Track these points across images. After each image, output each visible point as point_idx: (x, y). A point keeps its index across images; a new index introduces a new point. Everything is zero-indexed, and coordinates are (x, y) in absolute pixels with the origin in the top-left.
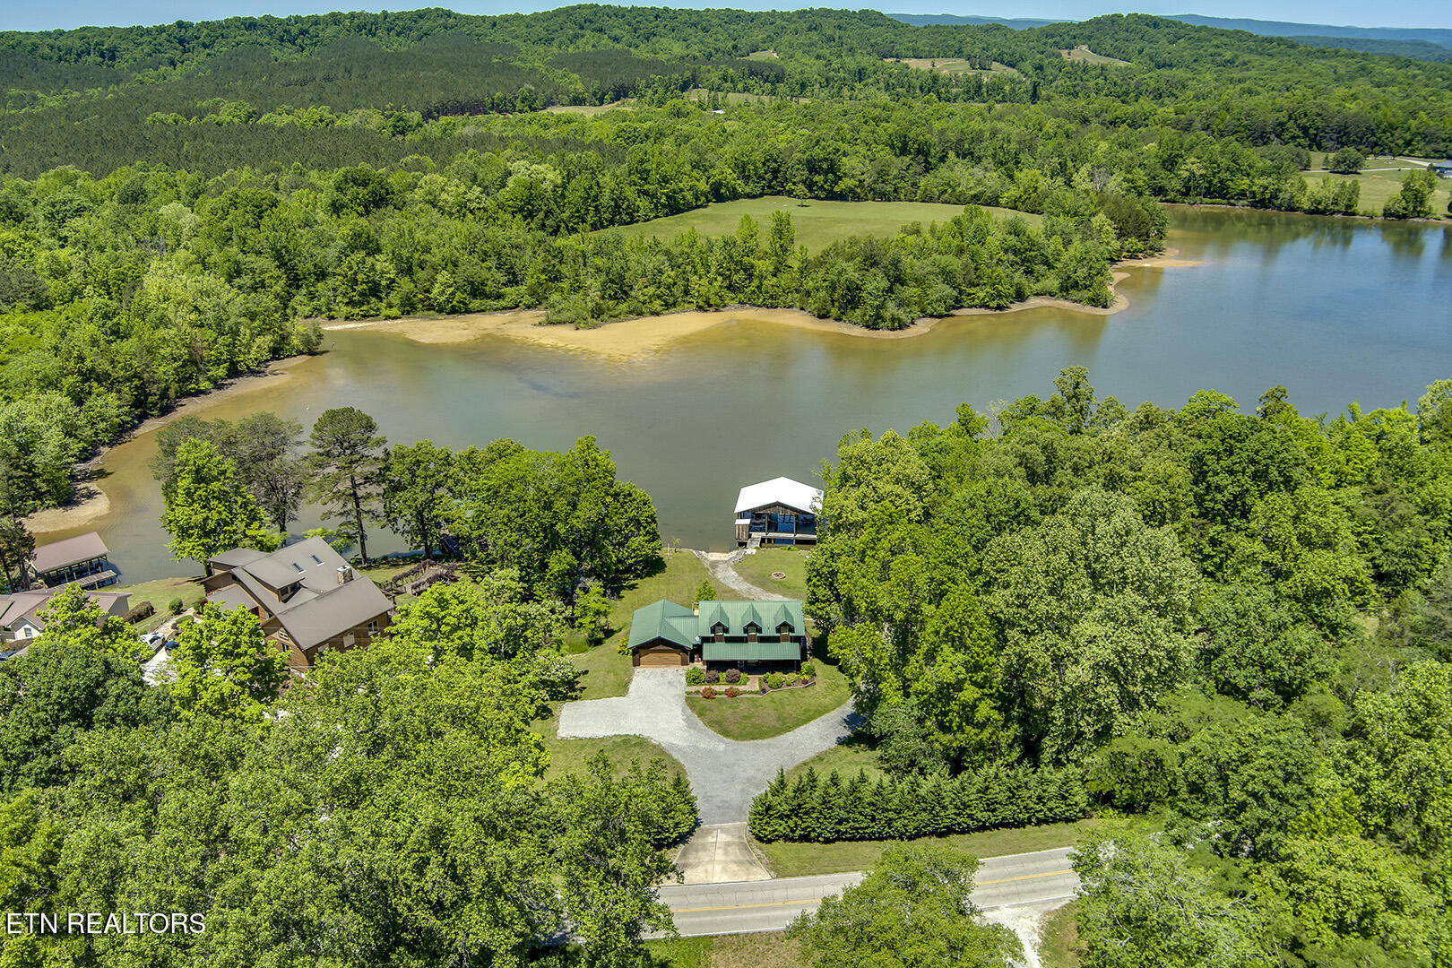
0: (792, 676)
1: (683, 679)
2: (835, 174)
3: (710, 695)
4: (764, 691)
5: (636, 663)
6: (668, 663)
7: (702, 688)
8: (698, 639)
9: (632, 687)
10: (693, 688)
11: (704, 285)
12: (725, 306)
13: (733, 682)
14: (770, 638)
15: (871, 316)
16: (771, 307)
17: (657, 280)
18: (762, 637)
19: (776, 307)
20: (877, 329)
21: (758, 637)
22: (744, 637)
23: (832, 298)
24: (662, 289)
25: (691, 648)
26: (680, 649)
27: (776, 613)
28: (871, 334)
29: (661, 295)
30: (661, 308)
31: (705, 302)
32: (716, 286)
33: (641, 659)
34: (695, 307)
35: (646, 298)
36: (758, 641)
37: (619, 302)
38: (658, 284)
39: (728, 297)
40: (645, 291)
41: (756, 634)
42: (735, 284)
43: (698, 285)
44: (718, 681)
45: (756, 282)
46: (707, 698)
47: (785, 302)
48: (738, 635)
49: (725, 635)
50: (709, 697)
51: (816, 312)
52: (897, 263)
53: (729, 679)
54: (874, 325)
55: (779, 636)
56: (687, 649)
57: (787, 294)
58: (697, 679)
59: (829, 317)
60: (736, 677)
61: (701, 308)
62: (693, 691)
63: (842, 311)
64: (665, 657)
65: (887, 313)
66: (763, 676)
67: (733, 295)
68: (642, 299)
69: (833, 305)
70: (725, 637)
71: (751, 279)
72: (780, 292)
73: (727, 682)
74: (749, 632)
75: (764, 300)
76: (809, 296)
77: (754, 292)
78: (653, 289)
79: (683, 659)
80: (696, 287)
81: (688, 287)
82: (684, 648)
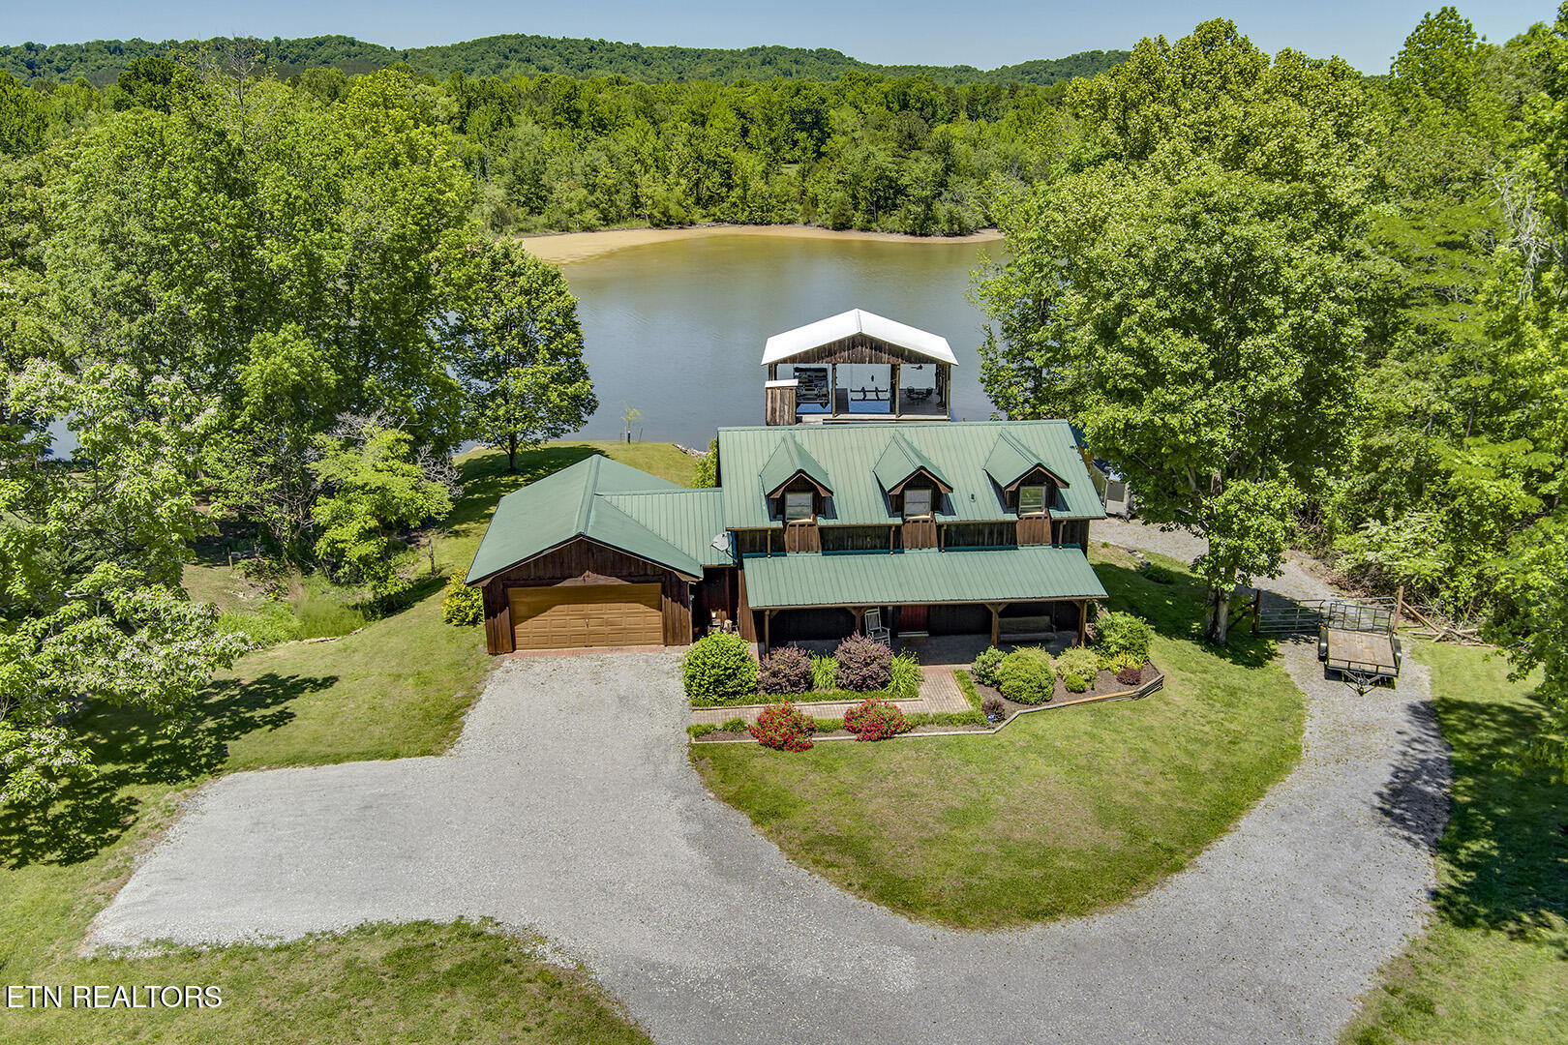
0: (1080, 660)
1: (677, 686)
2: (821, 130)
3: (791, 737)
4: (995, 712)
5: (501, 643)
6: (619, 638)
7: (751, 713)
8: (723, 543)
9: (475, 721)
10: (719, 716)
11: (660, 191)
12: (692, 223)
13: (867, 687)
14: (981, 533)
15: (916, 219)
16: (761, 224)
17: (591, 182)
18: (953, 529)
19: (769, 223)
20: (926, 235)
21: (939, 527)
22: (890, 527)
23: (854, 197)
24: (598, 194)
25: (698, 578)
26: (659, 584)
27: (987, 454)
28: (919, 240)
29: (597, 202)
30: (597, 223)
31: (663, 213)
32: (678, 191)
33: (520, 629)
34: (649, 224)
35: (574, 204)
36: (939, 546)
37: (532, 211)
38: (592, 188)
39: (697, 213)
40: (572, 195)
41: (933, 516)
42: (705, 194)
43: (652, 188)
44: (810, 686)
45: (737, 192)
46: (779, 748)
47: (781, 216)
48: (868, 522)
49: (822, 522)
50: (786, 742)
51: (830, 223)
52: (948, 148)
53: (852, 677)
54: (921, 229)
55: (1014, 523)
56: (684, 578)
57: (784, 203)
58: (729, 677)
59: (850, 228)
60: (875, 666)
61: (657, 226)
62: (719, 726)
63: (870, 217)
64: (605, 616)
65: (941, 209)
66: (975, 664)
67: (704, 212)
68: (567, 206)
69: (856, 208)
70: (822, 530)
71: (730, 187)
72: (774, 202)
73: (843, 687)
74: (908, 509)
75: (751, 213)
76: (817, 205)
77: (734, 205)
78: (585, 192)
79: (670, 622)
80: (649, 192)
81: (637, 197)
82: (674, 579)
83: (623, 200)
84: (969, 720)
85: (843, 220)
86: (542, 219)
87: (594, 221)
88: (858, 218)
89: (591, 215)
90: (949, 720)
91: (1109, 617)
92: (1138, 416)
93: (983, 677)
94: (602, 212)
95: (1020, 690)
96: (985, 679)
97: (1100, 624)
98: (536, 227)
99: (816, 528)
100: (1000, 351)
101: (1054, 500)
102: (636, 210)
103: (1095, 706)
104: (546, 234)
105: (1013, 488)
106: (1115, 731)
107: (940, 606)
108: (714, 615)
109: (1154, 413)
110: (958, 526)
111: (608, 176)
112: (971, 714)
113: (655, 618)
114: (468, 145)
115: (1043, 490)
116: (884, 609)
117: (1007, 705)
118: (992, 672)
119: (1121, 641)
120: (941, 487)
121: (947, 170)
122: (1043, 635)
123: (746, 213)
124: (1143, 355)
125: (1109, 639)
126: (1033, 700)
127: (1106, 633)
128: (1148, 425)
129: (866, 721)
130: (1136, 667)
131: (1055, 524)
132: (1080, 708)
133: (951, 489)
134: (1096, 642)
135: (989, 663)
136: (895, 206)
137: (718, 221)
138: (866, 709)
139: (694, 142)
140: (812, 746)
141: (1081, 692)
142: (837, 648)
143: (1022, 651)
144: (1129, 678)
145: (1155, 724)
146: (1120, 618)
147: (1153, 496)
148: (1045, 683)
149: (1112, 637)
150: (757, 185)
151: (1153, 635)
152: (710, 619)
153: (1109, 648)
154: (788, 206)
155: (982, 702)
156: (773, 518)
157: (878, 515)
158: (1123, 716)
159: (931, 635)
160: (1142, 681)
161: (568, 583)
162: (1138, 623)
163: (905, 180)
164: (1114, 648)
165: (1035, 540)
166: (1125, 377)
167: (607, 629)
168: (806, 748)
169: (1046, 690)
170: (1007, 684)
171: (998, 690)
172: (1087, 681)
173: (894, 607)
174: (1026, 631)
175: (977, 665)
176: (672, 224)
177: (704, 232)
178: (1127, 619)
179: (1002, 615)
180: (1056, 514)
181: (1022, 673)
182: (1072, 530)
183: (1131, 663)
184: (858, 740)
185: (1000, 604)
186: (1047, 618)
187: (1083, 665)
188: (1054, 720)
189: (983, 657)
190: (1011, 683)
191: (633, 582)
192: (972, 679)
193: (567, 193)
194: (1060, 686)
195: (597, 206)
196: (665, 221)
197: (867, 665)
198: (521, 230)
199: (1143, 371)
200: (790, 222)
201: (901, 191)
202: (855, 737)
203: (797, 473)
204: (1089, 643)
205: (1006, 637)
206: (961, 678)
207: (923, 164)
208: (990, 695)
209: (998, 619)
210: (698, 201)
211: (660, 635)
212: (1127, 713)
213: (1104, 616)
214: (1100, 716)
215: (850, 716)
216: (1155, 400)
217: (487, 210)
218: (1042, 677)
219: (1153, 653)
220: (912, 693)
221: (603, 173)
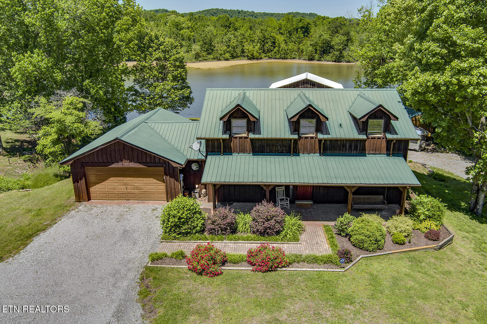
0: (401, 223)
4: (346, 256)
5: (82, 196)
7: (190, 247)
8: (197, 146)
10: (172, 247)
11: (251, 48)
12: (261, 58)
13: (268, 233)
14: (344, 146)
15: (336, 56)
16: (284, 59)
17: (228, 44)
18: (328, 143)
19: (287, 59)
20: (340, 62)
21: (320, 141)
22: (291, 140)
23: (316, 50)
24: (230, 48)
25: (182, 165)
26: (163, 168)
27: (351, 104)
28: (337, 63)
29: (230, 51)
30: (230, 58)
31: (251, 55)
32: (257, 48)
33: (92, 189)
34: (247, 59)
35: (222, 51)
36: (320, 153)
37: (209, 54)
38: (228, 46)
39: (263, 55)
40: (221, 48)
41: (317, 135)
42: (266, 48)
43: (248, 47)
44: (234, 231)
45: (277, 48)
46: (200, 274)
47: (291, 56)
48: (278, 137)
49: (251, 136)
50: (204, 270)
51: (307, 58)
52: (349, 33)
53: (258, 227)
54: (338, 60)
55: (364, 141)
56: (175, 165)
57: (292, 52)
58: (184, 223)
59: (314, 60)
60: (272, 222)
61: (250, 59)
62: (169, 254)
63: (321, 56)
64: (136, 184)
65: (345, 53)
66: (336, 223)
67: (265, 55)
68: (220, 52)
69: (316, 53)
70: (252, 140)
71: (274, 47)
72: (289, 52)
73: (254, 232)
74: (302, 130)
75: (281, 55)
76: (303, 52)
77: (275, 53)
78: (226, 47)
79: (169, 189)
80: (247, 48)
81: (243, 50)
82: (170, 166)
83: (239, 50)
84: (328, 261)
85: (311, 57)
86: (211, 56)
87: (228, 57)
88: (317, 56)
89: (227, 55)
90: (314, 260)
91: (418, 198)
92: (441, 78)
93: (341, 231)
94: (231, 54)
95: (363, 242)
96: (342, 232)
97: (414, 201)
98: (209, 59)
99: (249, 139)
100: (363, 82)
101: (388, 128)
102: (243, 54)
103: (412, 254)
104: (212, 61)
105: (364, 119)
106: (425, 273)
107: (320, 187)
108: (197, 186)
109: (452, 77)
110: (331, 141)
111: (234, 42)
112: (329, 257)
113: (161, 187)
114: (190, 33)
115: (382, 122)
116: (287, 187)
117: (354, 251)
118: (346, 228)
119: (427, 213)
120: (321, 117)
121: (348, 40)
122: (379, 206)
123: (279, 55)
124: (445, 41)
125: (420, 211)
126: (371, 249)
127: (418, 207)
128: (447, 84)
129: (259, 258)
130: (436, 229)
131: (389, 142)
132: (402, 255)
133: (327, 119)
134: (412, 212)
135: (345, 223)
136: (330, 53)
137: (270, 58)
138: (260, 251)
139: (263, 32)
140: (222, 273)
141: (402, 244)
142: (252, 209)
143: (366, 216)
144: (432, 236)
145: (452, 269)
146: (424, 198)
147: (446, 129)
148: (379, 238)
149: (421, 210)
150: (283, 45)
151: (445, 210)
152: (195, 188)
153: (419, 216)
154: (293, 53)
155: (338, 248)
156: (225, 133)
157: (285, 133)
158: (430, 263)
159: (314, 203)
160: (441, 238)
161: (113, 166)
162: (436, 202)
163: (333, 43)
164: (422, 217)
165: (376, 151)
166: (434, 56)
167: (137, 191)
168: (217, 275)
169: (380, 243)
170: (355, 237)
171: (349, 240)
172: (406, 237)
173: (294, 186)
174: (368, 204)
175: (337, 223)
176: (254, 59)
177: (265, 61)
178: (430, 199)
179: (354, 193)
180: (389, 136)
181: (365, 231)
182: (399, 146)
183: (434, 227)
184: (253, 270)
185: (354, 187)
186: (381, 197)
187: (404, 227)
188: (385, 263)
189: (341, 219)
190: (358, 237)
191: (148, 166)
192: (334, 231)
193: (220, 48)
194: (389, 239)
195: (230, 52)
196: (252, 58)
197: (268, 220)
198: (204, 60)
199: (445, 51)
200: (294, 58)
201: (332, 47)
202: (251, 268)
203: (236, 107)
204: (406, 213)
205: (356, 206)
206: (327, 230)
207: (339, 38)
208: (344, 244)
209: (352, 196)
210: (264, 51)
211: (164, 196)
212: (433, 260)
213: (415, 198)
214: (415, 262)
215: (251, 254)
216: (452, 69)
217: (193, 53)
218: (377, 234)
219: (445, 221)
220: (296, 239)
221: (232, 42)
